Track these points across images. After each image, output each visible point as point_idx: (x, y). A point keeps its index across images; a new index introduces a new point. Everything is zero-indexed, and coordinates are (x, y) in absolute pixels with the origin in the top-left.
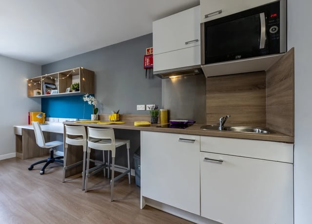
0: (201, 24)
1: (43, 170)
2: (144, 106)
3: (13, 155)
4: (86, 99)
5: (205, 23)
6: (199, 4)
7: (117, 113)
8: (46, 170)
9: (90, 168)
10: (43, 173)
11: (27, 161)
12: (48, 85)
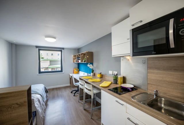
0: (130, 30)
1: (74, 94)
2: (112, 72)
3: (69, 85)
4: (88, 66)
5: (132, 29)
6: (129, 17)
7: (100, 74)
8: (75, 94)
9: (85, 99)
10: (74, 96)
11: (72, 88)
12: (78, 58)
